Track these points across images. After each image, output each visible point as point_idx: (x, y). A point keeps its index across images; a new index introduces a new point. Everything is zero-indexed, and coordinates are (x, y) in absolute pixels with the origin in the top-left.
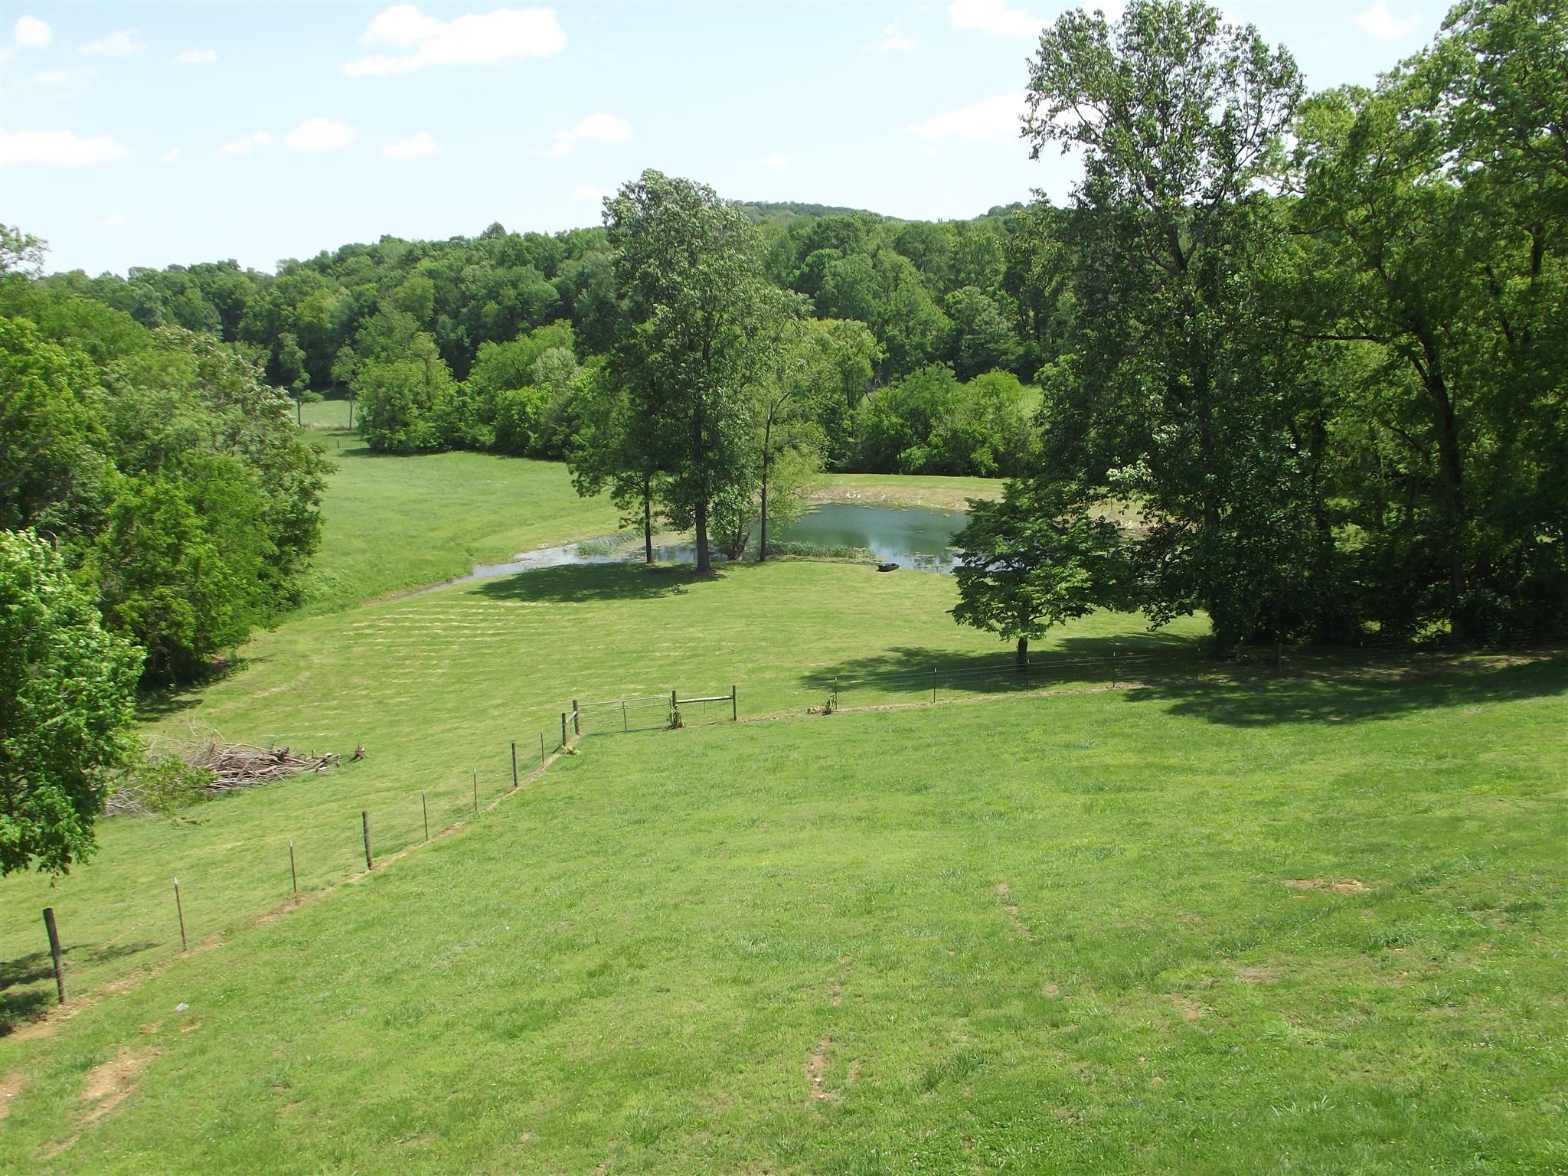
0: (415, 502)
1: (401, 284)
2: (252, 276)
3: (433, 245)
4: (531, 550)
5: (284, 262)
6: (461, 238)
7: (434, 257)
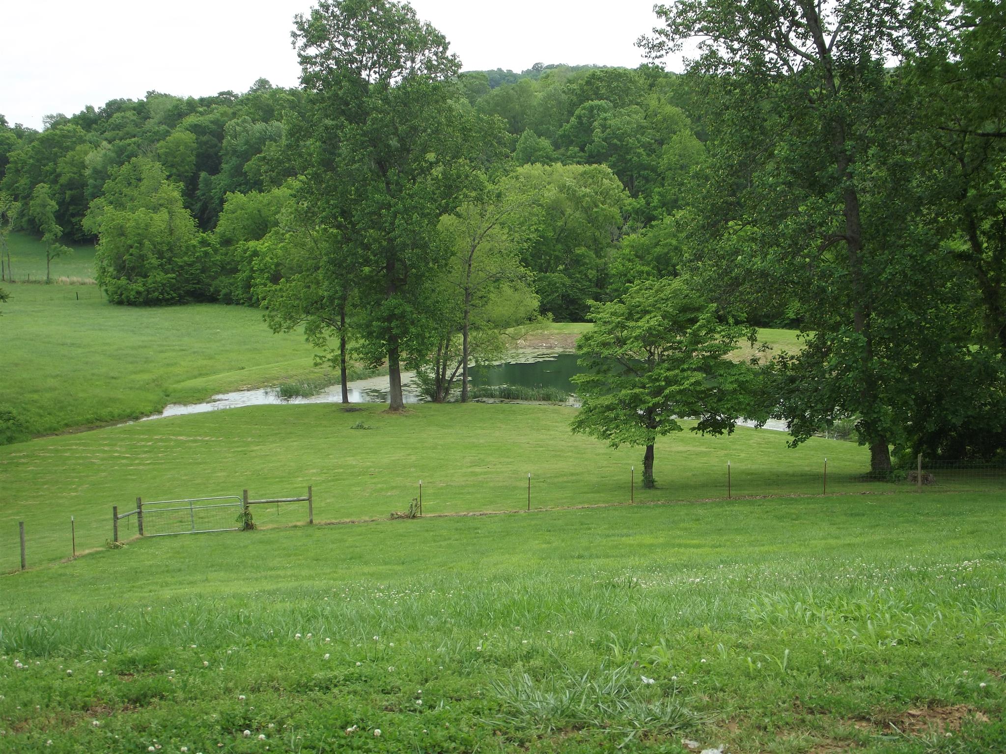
0: (133, 348)
1: (164, 139)
2: (19, 132)
3: (202, 100)
4: (231, 391)
5: (51, 117)
6: (229, 93)
7: (200, 113)
